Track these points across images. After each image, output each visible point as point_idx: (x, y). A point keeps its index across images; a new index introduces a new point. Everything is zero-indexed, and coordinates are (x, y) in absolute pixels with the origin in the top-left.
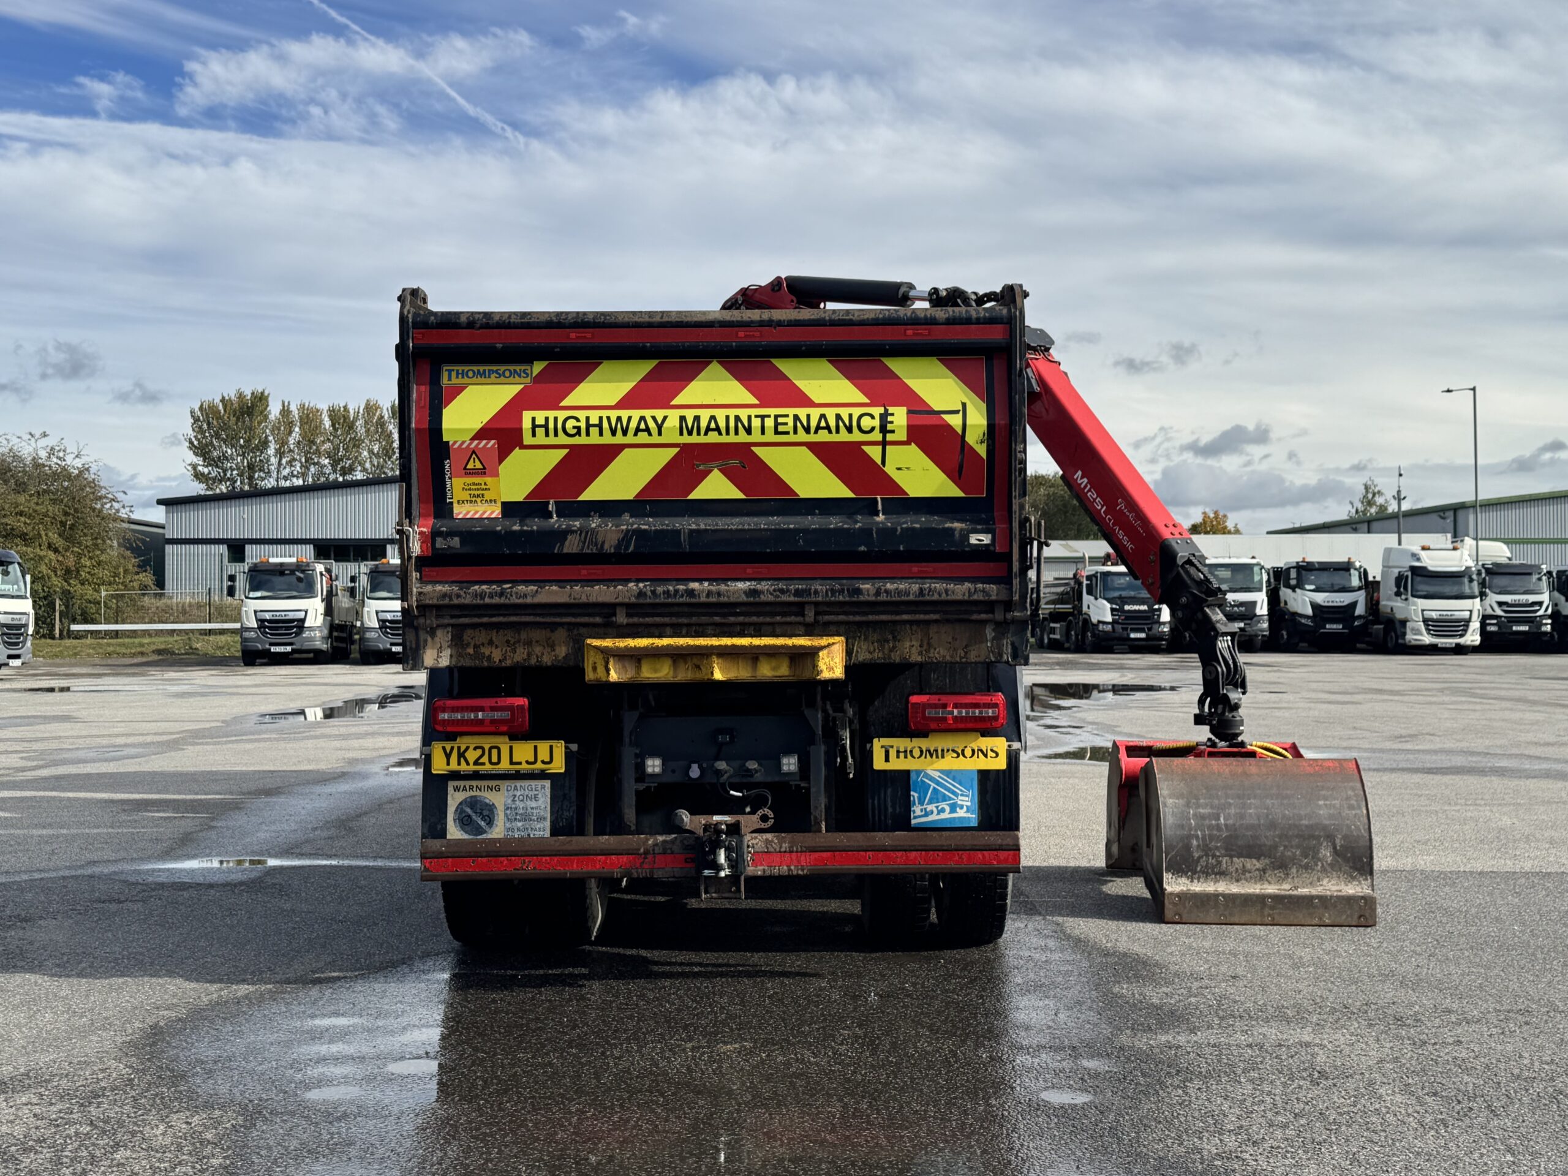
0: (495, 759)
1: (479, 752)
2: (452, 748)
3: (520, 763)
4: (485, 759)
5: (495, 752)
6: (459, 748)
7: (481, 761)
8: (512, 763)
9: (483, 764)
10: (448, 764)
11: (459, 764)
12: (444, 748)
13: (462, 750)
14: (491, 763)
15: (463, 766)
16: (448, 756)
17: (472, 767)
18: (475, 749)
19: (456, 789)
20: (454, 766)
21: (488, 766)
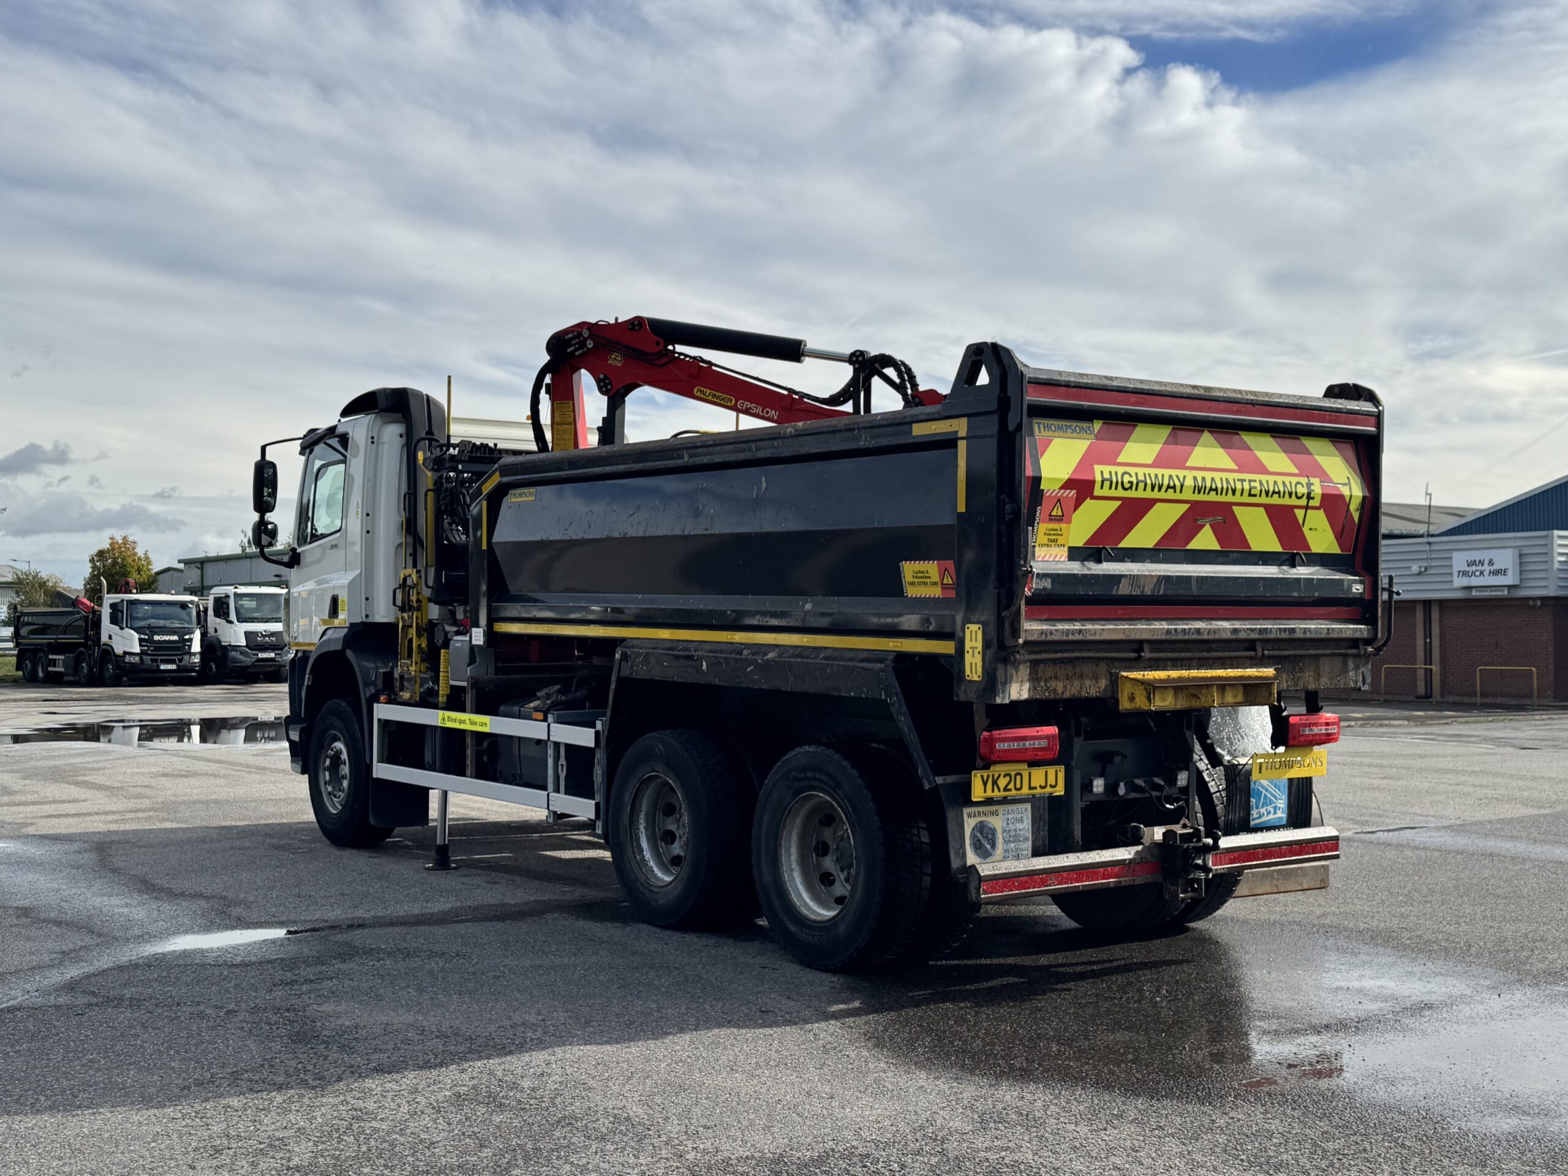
0: (1018, 786)
1: (1008, 778)
2: (988, 776)
3: (1035, 788)
4: (1011, 786)
5: (1018, 778)
6: (993, 776)
7: (1009, 787)
8: (1030, 788)
9: (1010, 790)
10: (985, 792)
11: (993, 791)
12: (982, 777)
13: (996, 777)
14: (1016, 789)
15: (996, 793)
16: (985, 784)
17: (1003, 794)
18: (1005, 776)
19: (969, 816)
20: (989, 793)
21: (1014, 792)
